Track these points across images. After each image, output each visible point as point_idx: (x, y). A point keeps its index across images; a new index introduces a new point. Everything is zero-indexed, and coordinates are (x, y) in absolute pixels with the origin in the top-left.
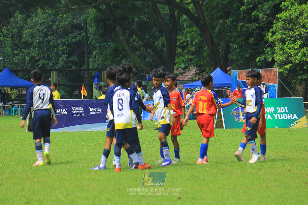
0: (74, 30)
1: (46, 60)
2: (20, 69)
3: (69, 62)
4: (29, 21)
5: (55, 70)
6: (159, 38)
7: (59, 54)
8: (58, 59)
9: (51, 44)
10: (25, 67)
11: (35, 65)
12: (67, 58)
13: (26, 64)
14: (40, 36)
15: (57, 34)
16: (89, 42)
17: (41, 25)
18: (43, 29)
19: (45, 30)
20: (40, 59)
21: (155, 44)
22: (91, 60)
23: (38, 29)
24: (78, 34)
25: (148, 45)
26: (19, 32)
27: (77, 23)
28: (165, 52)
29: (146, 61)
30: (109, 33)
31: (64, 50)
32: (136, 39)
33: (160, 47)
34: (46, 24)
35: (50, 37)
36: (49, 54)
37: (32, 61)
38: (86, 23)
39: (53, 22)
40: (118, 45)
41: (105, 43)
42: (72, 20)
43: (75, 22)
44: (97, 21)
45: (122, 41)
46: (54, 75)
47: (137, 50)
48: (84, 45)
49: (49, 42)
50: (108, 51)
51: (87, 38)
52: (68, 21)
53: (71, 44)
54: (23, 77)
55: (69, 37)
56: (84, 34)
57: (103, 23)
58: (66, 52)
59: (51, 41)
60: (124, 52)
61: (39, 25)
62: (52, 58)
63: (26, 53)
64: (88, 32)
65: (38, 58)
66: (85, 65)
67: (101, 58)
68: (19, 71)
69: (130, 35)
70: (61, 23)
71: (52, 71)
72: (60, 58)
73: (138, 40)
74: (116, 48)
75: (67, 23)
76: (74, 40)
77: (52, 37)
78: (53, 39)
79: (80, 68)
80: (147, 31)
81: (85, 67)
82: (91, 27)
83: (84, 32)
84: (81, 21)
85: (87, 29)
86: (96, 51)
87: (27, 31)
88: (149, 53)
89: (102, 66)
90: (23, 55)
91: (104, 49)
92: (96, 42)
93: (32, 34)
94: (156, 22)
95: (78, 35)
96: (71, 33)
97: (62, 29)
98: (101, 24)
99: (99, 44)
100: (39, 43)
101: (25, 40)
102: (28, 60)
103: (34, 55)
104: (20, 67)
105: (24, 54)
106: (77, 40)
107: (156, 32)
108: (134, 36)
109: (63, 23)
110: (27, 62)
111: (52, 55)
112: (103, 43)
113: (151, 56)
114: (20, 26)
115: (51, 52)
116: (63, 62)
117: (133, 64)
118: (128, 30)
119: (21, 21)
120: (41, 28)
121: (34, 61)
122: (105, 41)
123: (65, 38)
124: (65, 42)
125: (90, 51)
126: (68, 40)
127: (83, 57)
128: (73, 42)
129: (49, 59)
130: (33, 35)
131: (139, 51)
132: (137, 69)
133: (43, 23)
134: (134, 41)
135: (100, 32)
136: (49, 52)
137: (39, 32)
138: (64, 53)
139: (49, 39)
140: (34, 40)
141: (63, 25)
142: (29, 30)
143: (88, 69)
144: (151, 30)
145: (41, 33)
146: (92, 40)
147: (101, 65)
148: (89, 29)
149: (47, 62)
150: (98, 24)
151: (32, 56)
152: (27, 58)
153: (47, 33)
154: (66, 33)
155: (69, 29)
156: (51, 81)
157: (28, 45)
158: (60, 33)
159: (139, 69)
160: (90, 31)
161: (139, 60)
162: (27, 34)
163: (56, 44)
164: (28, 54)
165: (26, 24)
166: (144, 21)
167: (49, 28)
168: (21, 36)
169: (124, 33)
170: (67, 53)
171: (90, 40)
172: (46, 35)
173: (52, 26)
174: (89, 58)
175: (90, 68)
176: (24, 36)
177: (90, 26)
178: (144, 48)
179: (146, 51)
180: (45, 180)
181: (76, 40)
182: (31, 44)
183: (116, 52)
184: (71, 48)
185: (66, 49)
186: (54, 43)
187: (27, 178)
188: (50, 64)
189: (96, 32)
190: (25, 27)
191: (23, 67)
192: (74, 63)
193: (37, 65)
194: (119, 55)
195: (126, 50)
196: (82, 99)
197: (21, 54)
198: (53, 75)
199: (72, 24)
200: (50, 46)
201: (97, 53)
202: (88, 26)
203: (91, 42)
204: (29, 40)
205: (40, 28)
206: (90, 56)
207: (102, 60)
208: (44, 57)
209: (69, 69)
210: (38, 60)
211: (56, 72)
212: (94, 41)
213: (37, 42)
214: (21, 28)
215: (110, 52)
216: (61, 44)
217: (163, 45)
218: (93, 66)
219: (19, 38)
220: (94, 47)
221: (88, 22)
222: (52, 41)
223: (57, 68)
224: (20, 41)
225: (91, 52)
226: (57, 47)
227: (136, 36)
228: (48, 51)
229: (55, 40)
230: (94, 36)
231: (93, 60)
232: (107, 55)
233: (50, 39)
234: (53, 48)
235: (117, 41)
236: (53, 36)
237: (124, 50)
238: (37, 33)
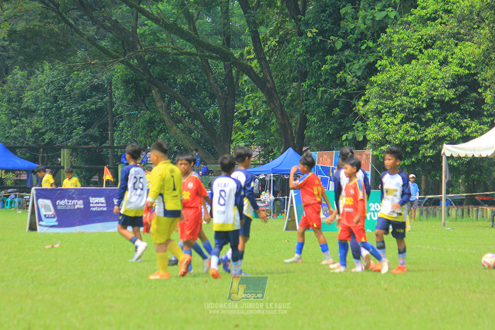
0: (94, 93)
1: (55, 134)
2: (18, 145)
3: (86, 136)
4: (32, 80)
5: (67, 147)
6: (210, 106)
7: (72, 125)
8: (72, 132)
9: (62, 111)
10: (26, 142)
11: (39, 140)
12: (85, 130)
13: (27, 139)
15: (71, 98)
16: (114, 109)
17: (48, 85)
18: (52, 91)
19: (54, 92)
20: (47, 131)
21: (205, 114)
22: (116, 134)
23: (44, 91)
24: (99, 98)
25: (194, 116)
26: (18, 95)
27: (98, 84)
28: (218, 125)
29: (191, 137)
30: (142, 98)
31: (80, 120)
32: (179, 107)
33: (210, 118)
34: (56, 85)
35: (61, 102)
36: (59, 125)
37: (35, 135)
38: (110, 84)
39: (66, 81)
40: (154, 114)
41: (136, 111)
42: (92, 79)
43: (96, 82)
44: (126, 82)
45: (160, 109)
46: (65, 155)
47: (180, 122)
48: (108, 114)
49: (59, 108)
50: (141, 123)
51: (112, 104)
52: (86, 81)
53: (90, 112)
54: (22, 156)
55: (87, 102)
56: (107, 98)
57: (133, 84)
58: (82, 123)
59: (61, 108)
60: (162, 124)
61: (47, 85)
62: (63, 131)
63: (28, 124)
64: (113, 97)
65: (43, 130)
66: (108, 141)
67: (130, 132)
68: (18, 148)
69: (171, 101)
70: (76, 83)
71: (63, 148)
72: (74, 131)
73: (182, 107)
74: (151, 119)
75: (84, 83)
76: (93, 107)
77: (63, 102)
78: (65, 105)
79: (101, 145)
80: (193, 95)
81: (108, 143)
82: (118, 89)
83: (107, 96)
84: (103, 81)
85: (111, 92)
86: (124, 122)
87: (29, 93)
88: (197, 127)
90: (23, 127)
91: (135, 120)
92: (125, 110)
93: (36, 97)
94: (207, 84)
95: (100, 100)
96: (90, 97)
97: (77, 92)
98: (131, 85)
99: (128, 113)
100: (46, 110)
101: (26, 106)
102: (30, 133)
103: (39, 126)
104: (19, 142)
105: (24, 124)
107: (205, 98)
108: (176, 102)
109: (79, 83)
110: (28, 136)
111: (64, 126)
112: (133, 111)
113: (198, 130)
114: (20, 87)
115: (62, 122)
116: (79, 136)
117: (173, 141)
118: (168, 94)
119: (22, 79)
120: (49, 90)
122: (137, 108)
123: (82, 104)
124: (81, 109)
125: (116, 121)
126: (85, 107)
127: (106, 130)
128: (92, 110)
129: (58, 132)
130: (38, 98)
131: (182, 123)
132: (179, 148)
133: (52, 82)
134: (176, 109)
135: (130, 96)
136: (59, 122)
137: (46, 94)
138: (79, 124)
139: (59, 105)
140: (38, 106)
141: (79, 86)
142: (33, 91)
143: (113, 147)
144: (200, 95)
145: (49, 96)
146: (119, 106)
147: (130, 141)
148: (115, 92)
150: (126, 85)
151: (35, 127)
152: (29, 131)
153: (57, 97)
154: (83, 97)
155: (87, 92)
156: (61, 163)
157: (30, 112)
158: (75, 97)
159: (182, 148)
160: (116, 95)
161: (182, 136)
162: (29, 97)
163: (69, 112)
164: (30, 125)
165: (28, 84)
166: (189, 82)
167: (60, 89)
168: (20, 101)
169: (163, 98)
170: (83, 125)
171: (116, 106)
172: (56, 99)
173: (63, 87)
174: (115, 131)
175: (115, 145)
176: (26, 99)
177: (115, 88)
178: (189, 119)
179: (192, 123)
181: (96, 106)
182: (34, 112)
183: (151, 124)
184: (89, 118)
185: (82, 119)
186: (67, 111)
188: (60, 139)
189: (124, 96)
190: (26, 87)
191: (23, 143)
192: (93, 138)
193: (42, 140)
194: (155, 129)
195: (164, 121)
196: (104, 187)
197: (21, 125)
199: (91, 85)
200: (61, 114)
201: (125, 124)
202: (113, 87)
203: (116, 110)
204: (32, 105)
205: (47, 89)
206: (115, 128)
207: (132, 135)
208: (52, 129)
209: (86, 147)
210: (44, 133)
211: (68, 149)
212: (121, 108)
213: (42, 109)
214: (21, 90)
215: (142, 124)
216: (75, 111)
217: (215, 116)
218: (119, 143)
220: (121, 117)
221: (114, 82)
222: (64, 108)
223: (69, 144)
224: (19, 107)
225: (117, 123)
226: (71, 115)
227: (179, 102)
228: (58, 121)
229: (67, 106)
230: (120, 102)
231: (119, 134)
232: (139, 128)
234: (65, 117)
235: (153, 109)
236: (65, 101)
237: (162, 121)
238: (43, 96)
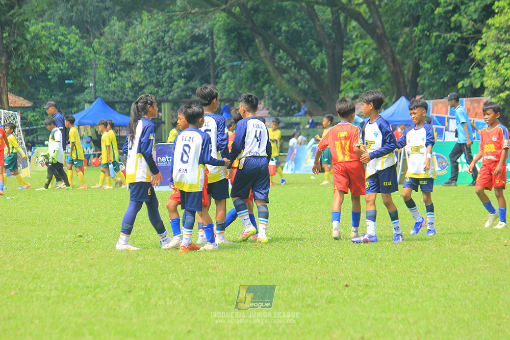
0: (195, 44)
1: (155, 87)
2: (117, 99)
3: (187, 89)
4: (130, 31)
5: (168, 101)
6: (317, 54)
7: (173, 78)
8: (172, 85)
9: (162, 63)
10: (125, 97)
12: (185, 83)
13: (126, 93)
14: (146, 53)
15: (171, 49)
16: (216, 61)
17: (148, 37)
18: (151, 43)
19: (153, 43)
20: (146, 85)
21: (312, 63)
22: (219, 86)
23: (143, 43)
24: (201, 49)
25: (300, 65)
26: (116, 48)
27: (199, 35)
28: (325, 74)
29: (298, 87)
30: (245, 48)
31: (180, 73)
32: (284, 56)
33: (318, 67)
34: (155, 36)
35: (160, 54)
36: (158, 78)
37: (135, 89)
38: (211, 34)
39: (165, 32)
40: (258, 65)
41: (239, 61)
42: (192, 29)
43: (197, 32)
44: (229, 31)
45: (264, 59)
46: (166, 109)
47: (285, 72)
48: (210, 65)
49: (159, 60)
50: (244, 74)
51: (214, 55)
52: (186, 31)
53: (190, 63)
54: (122, 111)
55: (188, 54)
56: (209, 49)
57: (236, 33)
58: (183, 75)
59: (161, 60)
60: (266, 75)
61: (146, 36)
62: (163, 84)
63: (127, 77)
64: (215, 47)
65: (143, 84)
67: (234, 84)
68: (117, 102)
69: (276, 50)
70: (175, 33)
71: (164, 103)
72: (175, 84)
73: (287, 57)
74: (255, 69)
75: (184, 33)
76: (194, 58)
77: (163, 54)
78: (165, 57)
80: (299, 44)
82: (220, 39)
83: (209, 46)
84: (205, 31)
85: (213, 43)
86: (227, 73)
87: (128, 45)
88: (303, 77)
89: (235, 95)
90: (121, 81)
91: (238, 71)
92: (227, 60)
93: (135, 49)
94: (313, 31)
95: (201, 51)
96: (191, 48)
97: (177, 43)
98: (233, 35)
99: (230, 64)
100: (145, 62)
101: (124, 59)
102: (129, 87)
103: (138, 80)
104: (118, 97)
105: (123, 78)
106: (198, 57)
107: (312, 46)
108: (281, 51)
109: (179, 33)
110: (127, 90)
111: (164, 79)
112: (236, 61)
113: (305, 80)
114: (118, 39)
115: (162, 75)
116: (179, 90)
117: (279, 92)
118: (272, 43)
119: (120, 31)
120: (148, 42)
121: (137, 88)
122: (240, 59)
123: (182, 55)
124: (182, 61)
125: (218, 73)
126: (186, 58)
128: (193, 62)
129: (159, 85)
130: (137, 51)
131: (288, 73)
132: (285, 100)
133: (151, 33)
134: (281, 58)
135: (232, 46)
136: (159, 75)
137: (145, 46)
138: (180, 77)
139: (158, 57)
140: (137, 58)
141: (179, 36)
142: (131, 43)
144: (306, 43)
145: (148, 47)
146: (221, 57)
147: (234, 93)
148: (217, 42)
149: (156, 89)
150: (229, 34)
151: (135, 81)
152: (128, 85)
153: (156, 48)
154: (184, 48)
155: (188, 42)
156: (161, 117)
157: (129, 65)
158: (175, 48)
159: (288, 99)
160: (218, 45)
161: (288, 86)
162: (128, 49)
163: (169, 64)
164: (129, 78)
165: (126, 35)
166: (295, 30)
167: (160, 41)
168: (118, 53)
169: (267, 47)
170: (183, 77)
171: (218, 57)
172: (155, 51)
173: (163, 38)
174: (217, 83)
176: (124, 52)
177: (217, 37)
178: (295, 69)
179: (298, 73)
180: (154, 260)
182: (133, 64)
183: (255, 75)
184: (190, 70)
185: (183, 71)
186: (167, 63)
187: (128, 256)
188: (161, 93)
189: (227, 46)
190: (125, 39)
191: (122, 97)
194: (259, 80)
195: (268, 72)
197: (120, 79)
198: (164, 109)
199: (192, 36)
200: (161, 67)
201: (228, 76)
202: (214, 37)
203: (218, 61)
204: (131, 57)
205: (146, 41)
206: (217, 80)
207: (235, 86)
208: (151, 83)
209: (187, 100)
210: (144, 87)
211: (169, 104)
212: (223, 59)
213: (141, 62)
214: (120, 41)
215: (246, 74)
216: (176, 63)
217: (323, 65)
218: (222, 96)
219: (117, 55)
220: (224, 68)
221: (215, 32)
222: (164, 60)
223: (170, 98)
224: (117, 60)
225: (219, 75)
226: (171, 67)
227: (284, 51)
228: (158, 73)
229: (168, 58)
230: (223, 52)
231: (222, 86)
232: (242, 79)
233: (160, 57)
234: (165, 69)
235: (257, 59)
236: (165, 52)
237: (266, 71)
238: (142, 48)
